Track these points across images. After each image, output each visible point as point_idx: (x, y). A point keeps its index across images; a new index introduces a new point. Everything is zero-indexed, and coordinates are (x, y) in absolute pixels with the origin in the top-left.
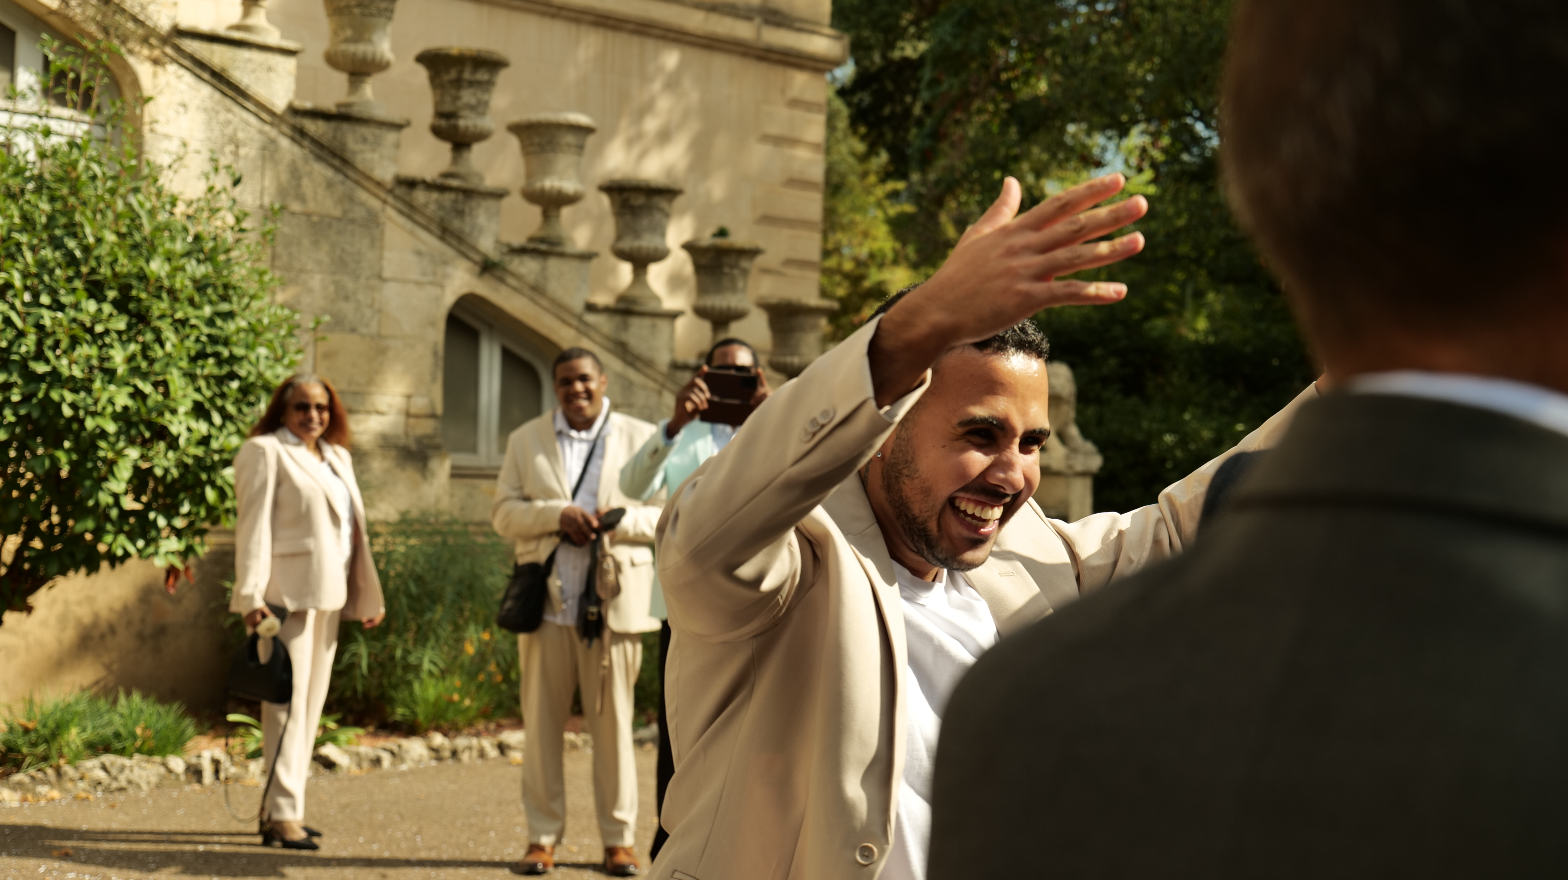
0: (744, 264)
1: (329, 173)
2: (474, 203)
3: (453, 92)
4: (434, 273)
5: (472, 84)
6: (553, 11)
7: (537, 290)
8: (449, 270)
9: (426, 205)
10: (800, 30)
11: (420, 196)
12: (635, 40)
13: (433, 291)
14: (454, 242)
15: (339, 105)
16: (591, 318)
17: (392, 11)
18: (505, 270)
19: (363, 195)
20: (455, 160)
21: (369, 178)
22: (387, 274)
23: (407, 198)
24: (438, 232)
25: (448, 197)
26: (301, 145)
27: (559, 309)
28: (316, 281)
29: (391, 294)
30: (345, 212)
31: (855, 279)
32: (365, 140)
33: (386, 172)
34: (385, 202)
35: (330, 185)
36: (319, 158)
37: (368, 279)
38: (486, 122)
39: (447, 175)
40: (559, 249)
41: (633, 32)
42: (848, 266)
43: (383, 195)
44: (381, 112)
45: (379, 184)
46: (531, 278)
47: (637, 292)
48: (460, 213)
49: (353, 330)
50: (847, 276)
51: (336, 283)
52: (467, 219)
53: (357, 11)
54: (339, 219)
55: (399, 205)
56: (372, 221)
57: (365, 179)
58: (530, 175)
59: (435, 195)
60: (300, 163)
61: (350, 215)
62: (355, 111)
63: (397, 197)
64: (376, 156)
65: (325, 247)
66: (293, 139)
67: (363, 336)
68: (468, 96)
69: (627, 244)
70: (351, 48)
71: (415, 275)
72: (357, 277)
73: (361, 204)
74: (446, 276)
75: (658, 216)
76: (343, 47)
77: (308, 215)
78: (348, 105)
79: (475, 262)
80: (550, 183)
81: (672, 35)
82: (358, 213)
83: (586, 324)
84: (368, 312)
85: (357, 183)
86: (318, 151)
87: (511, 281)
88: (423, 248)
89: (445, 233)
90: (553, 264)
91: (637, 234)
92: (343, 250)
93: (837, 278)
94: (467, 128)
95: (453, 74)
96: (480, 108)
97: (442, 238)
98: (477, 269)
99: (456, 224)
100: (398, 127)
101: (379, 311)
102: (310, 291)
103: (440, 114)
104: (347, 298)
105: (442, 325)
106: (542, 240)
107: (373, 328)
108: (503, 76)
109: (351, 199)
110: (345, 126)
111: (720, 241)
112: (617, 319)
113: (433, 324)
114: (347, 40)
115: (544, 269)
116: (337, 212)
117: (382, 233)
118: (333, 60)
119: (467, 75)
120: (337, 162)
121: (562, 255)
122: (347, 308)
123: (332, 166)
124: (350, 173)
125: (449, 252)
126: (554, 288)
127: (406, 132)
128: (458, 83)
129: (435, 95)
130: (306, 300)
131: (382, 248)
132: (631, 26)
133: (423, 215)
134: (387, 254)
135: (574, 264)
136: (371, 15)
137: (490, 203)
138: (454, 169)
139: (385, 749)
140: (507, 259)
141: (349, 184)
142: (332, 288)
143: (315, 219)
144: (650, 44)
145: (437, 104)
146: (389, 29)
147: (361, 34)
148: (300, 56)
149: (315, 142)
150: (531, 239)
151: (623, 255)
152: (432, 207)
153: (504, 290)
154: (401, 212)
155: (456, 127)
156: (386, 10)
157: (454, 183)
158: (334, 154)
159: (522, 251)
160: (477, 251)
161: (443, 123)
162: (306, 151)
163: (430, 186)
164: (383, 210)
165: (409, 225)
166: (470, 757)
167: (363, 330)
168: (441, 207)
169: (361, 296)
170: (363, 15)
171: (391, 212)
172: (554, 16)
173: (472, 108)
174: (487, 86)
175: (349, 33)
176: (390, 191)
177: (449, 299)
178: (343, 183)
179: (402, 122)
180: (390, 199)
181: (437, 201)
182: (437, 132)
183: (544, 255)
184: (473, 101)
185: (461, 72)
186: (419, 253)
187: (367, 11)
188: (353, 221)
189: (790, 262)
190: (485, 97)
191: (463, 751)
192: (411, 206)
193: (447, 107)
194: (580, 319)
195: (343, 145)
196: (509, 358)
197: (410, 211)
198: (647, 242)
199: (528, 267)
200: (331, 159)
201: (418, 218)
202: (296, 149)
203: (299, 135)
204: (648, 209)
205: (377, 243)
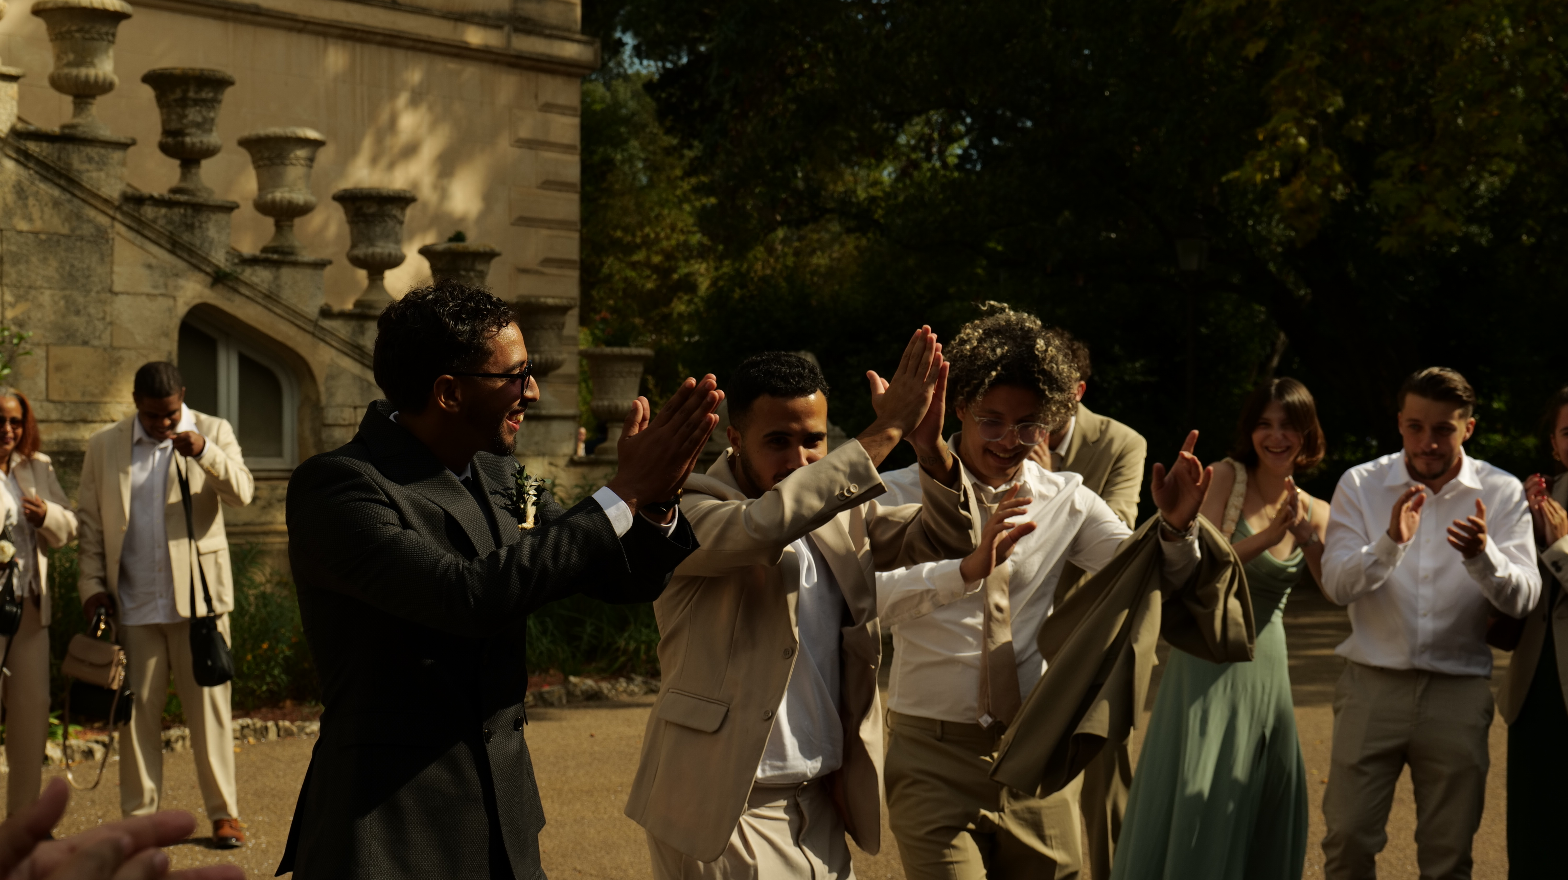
0: (480, 267)
1: (56, 192)
2: (203, 217)
3: (179, 110)
4: (166, 286)
5: (197, 102)
6: (300, 25)
7: (271, 299)
8: (182, 282)
9: (154, 221)
10: (550, 37)
11: (149, 212)
12: (384, 51)
13: (166, 303)
14: (185, 256)
15: (64, 127)
16: (327, 324)
17: (114, 35)
18: (237, 279)
19: (92, 213)
20: (184, 176)
21: (96, 196)
22: (117, 288)
23: (136, 214)
24: (169, 246)
25: (179, 211)
26: (26, 167)
27: (293, 316)
28: (46, 297)
29: (122, 308)
30: (73, 230)
31: (663, 272)
32: (90, 160)
33: (112, 189)
34: (113, 218)
35: (56, 204)
36: (45, 179)
37: (98, 292)
38: (213, 139)
39: (174, 191)
40: (292, 258)
41: (381, 44)
42: (657, 259)
43: (111, 212)
44: (106, 132)
45: (106, 201)
46: (264, 287)
47: (373, 297)
48: (190, 227)
49: (85, 343)
50: (656, 269)
51: (66, 298)
52: (197, 232)
53: (78, 35)
54: (67, 236)
55: (128, 222)
56: (101, 238)
57: (93, 198)
58: (262, 188)
59: (163, 211)
60: (26, 183)
61: (78, 232)
62: (79, 132)
63: (124, 213)
64: (102, 175)
65: (54, 263)
66: (17, 161)
67: (94, 347)
68: (193, 114)
69: (361, 251)
70: (74, 71)
71: (148, 289)
72: (89, 292)
73: (90, 221)
74: (177, 288)
75: (391, 223)
76: (66, 70)
77: (36, 234)
78: (73, 126)
79: (207, 274)
80: (280, 195)
81: (421, 45)
82: (87, 230)
83: (323, 329)
84: (100, 325)
85: (84, 201)
86: (44, 173)
87: (244, 290)
88: (154, 262)
89: (175, 246)
90: (286, 273)
91: (371, 242)
92: (72, 266)
93: (648, 272)
94: (193, 144)
95: (178, 94)
96: (206, 125)
97: (172, 252)
98: (209, 280)
99: (186, 237)
100: (123, 146)
101: (111, 323)
102: (40, 306)
103: (167, 132)
104: (78, 313)
105: (175, 336)
106: (274, 250)
107: (106, 340)
108: (228, 94)
109: (79, 217)
110: (70, 147)
111: (454, 245)
112: (353, 323)
113: (166, 335)
114: (69, 65)
115: (276, 278)
116: (65, 230)
117: (112, 249)
118: (57, 83)
119: (191, 94)
120: (63, 182)
121: (295, 264)
122: (78, 322)
123: (59, 186)
124: (77, 192)
125: (181, 265)
126: (288, 295)
127: (132, 149)
128: (184, 103)
129: (162, 113)
130: (36, 315)
131: (112, 263)
132: (379, 38)
133: (153, 230)
134: (116, 269)
135: (308, 272)
136: (93, 39)
137: (221, 217)
138: (183, 185)
139: (97, 742)
140: (239, 270)
141: (76, 201)
142: (62, 303)
143: (43, 237)
144: (399, 55)
145: (164, 123)
146: (111, 53)
147: (84, 58)
148: (21, 80)
149: (39, 162)
150: (265, 250)
151: (357, 262)
152: (162, 222)
153: (238, 300)
154: (130, 228)
155: (183, 144)
156: (107, 34)
157: (183, 198)
158: (60, 175)
159: (253, 261)
160: (210, 263)
161: (170, 140)
162: (32, 172)
163: (158, 202)
164: (113, 226)
165: (139, 239)
166: (184, 745)
167: (96, 343)
168: (170, 222)
169: (92, 311)
170: (84, 39)
171: (119, 227)
172: (300, 31)
173: (198, 125)
174: (212, 104)
175: (71, 57)
176: (118, 208)
177: (182, 310)
178: (70, 201)
179: (129, 141)
180: (119, 216)
181: (165, 216)
182: (165, 148)
183: (276, 264)
184: (199, 119)
185: (185, 92)
186: (149, 267)
187: (87, 36)
188: (81, 238)
189: (548, 262)
190: (212, 115)
191: (177, 741)
192: (140, 221)
193: (174, 125)
194: (316, 324)
195: (70, 165)
196: (246, 365)
197: (139, 227)
198: (382, 248)
199: (261, 277)
200: (57, 181)
201: (147, 232)
202: (23, 172)
203: (24, 158)
204: (381, 217)
205: (107, 258)
